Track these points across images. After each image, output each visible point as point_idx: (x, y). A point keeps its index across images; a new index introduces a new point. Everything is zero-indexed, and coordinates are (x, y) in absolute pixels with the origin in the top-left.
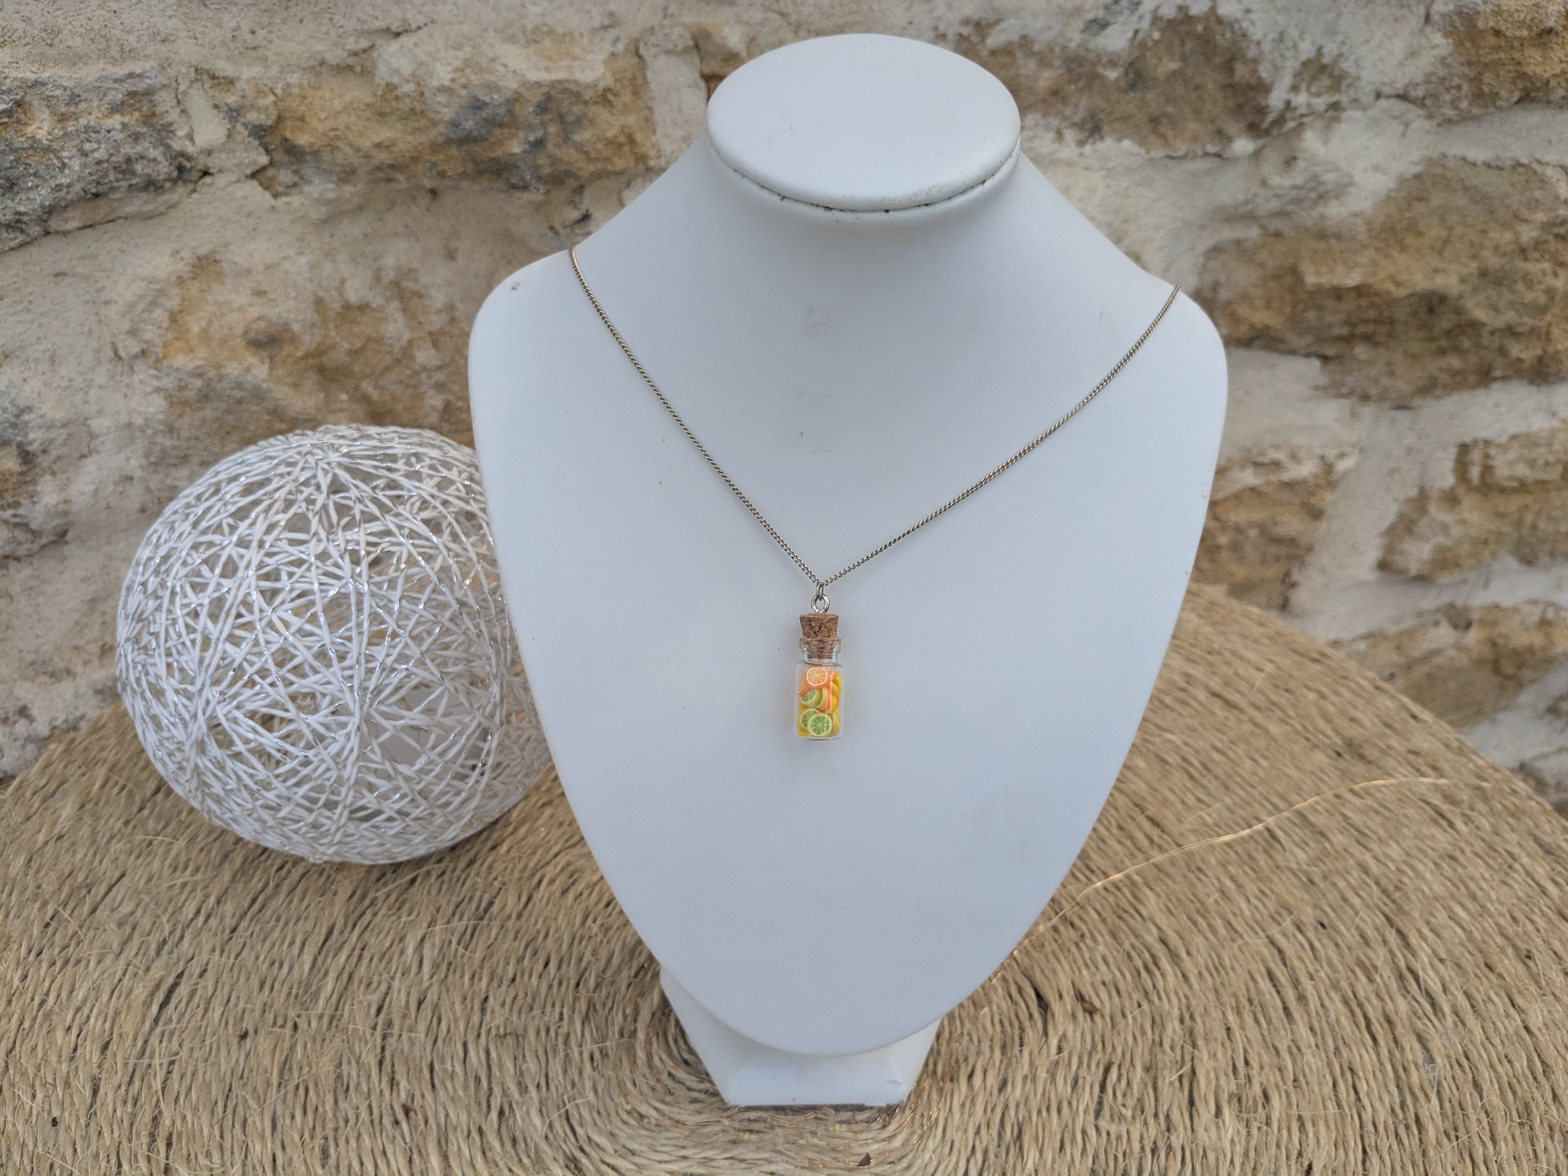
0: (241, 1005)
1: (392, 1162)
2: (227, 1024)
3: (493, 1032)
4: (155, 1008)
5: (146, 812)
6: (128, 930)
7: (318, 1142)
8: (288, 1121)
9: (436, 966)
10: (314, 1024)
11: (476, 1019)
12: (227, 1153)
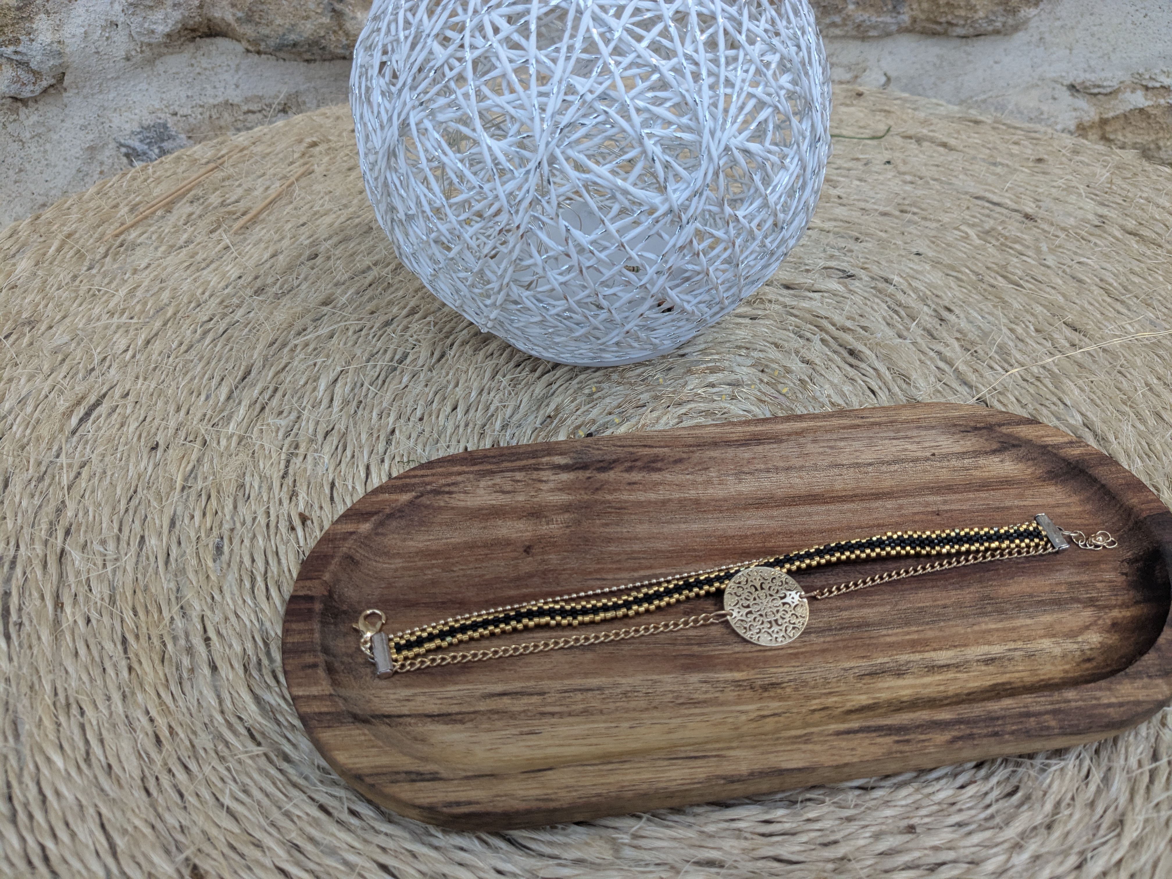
0: (156, 422)
1: (284, 561)
2: (140, 436)
3: (397, 459)
4: (74, 421)
5: (94, 271)
6: (60, 357)
7: (214, 539)
8: (186, 521)
9: (346, 403)
10: (224, 442)
11: (381, 447)
12: (123, 544)
